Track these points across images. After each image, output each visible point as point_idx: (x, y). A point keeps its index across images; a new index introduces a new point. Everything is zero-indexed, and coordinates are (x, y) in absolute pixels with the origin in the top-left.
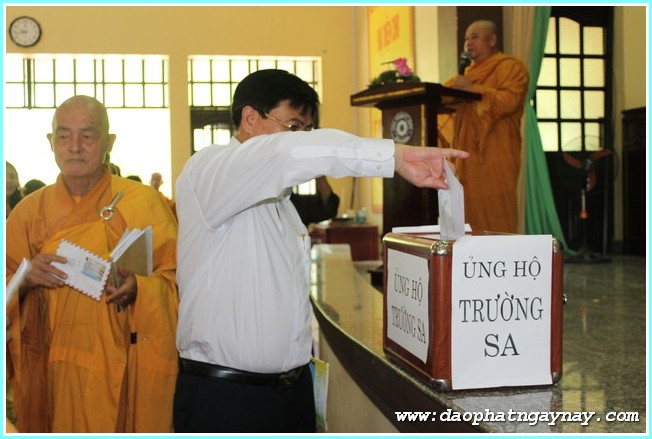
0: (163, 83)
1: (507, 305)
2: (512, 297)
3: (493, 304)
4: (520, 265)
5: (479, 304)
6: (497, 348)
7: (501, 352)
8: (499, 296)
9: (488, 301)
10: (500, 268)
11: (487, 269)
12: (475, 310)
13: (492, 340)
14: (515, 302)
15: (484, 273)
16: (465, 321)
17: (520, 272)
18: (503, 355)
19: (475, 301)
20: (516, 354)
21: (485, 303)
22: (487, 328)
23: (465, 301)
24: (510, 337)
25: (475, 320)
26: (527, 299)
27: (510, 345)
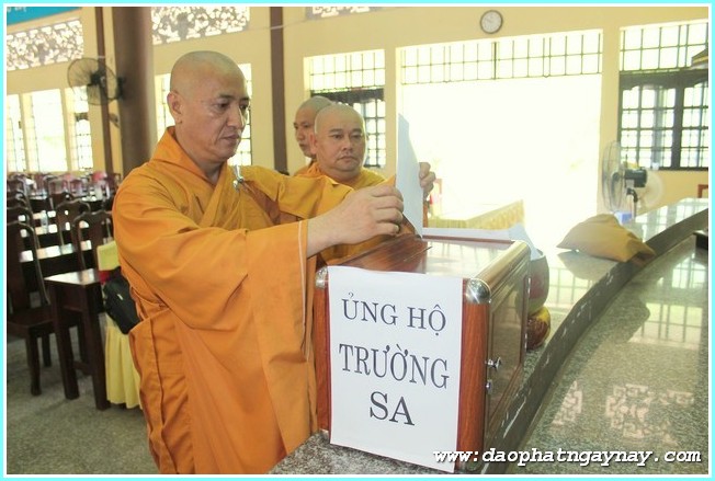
0: (599, 53)
1: (399, 361)
2: (406, 352)
3: (380, 356)
4: (417, 313)
5: (362, 353)
6: (386, 410)
7: (390, 416)
8: (388, 348)
9: (375, 351)
10: (388, 312)
11: (373, 312)
12: (359, 360)
13: (380, 399)
14: (409, 360)
15: (368, 316)
16: (346, 369)
17: (417, 322)
18: (393, 420)
19: (358, 348)
20: (410, 422)
21: (371, 353)
22: (372, 383)
23: (346, 346)
24: (402, 401)
25: (358, 371)
26: (426, 359)
27: (401, 410)
